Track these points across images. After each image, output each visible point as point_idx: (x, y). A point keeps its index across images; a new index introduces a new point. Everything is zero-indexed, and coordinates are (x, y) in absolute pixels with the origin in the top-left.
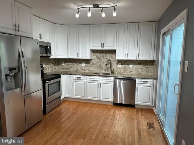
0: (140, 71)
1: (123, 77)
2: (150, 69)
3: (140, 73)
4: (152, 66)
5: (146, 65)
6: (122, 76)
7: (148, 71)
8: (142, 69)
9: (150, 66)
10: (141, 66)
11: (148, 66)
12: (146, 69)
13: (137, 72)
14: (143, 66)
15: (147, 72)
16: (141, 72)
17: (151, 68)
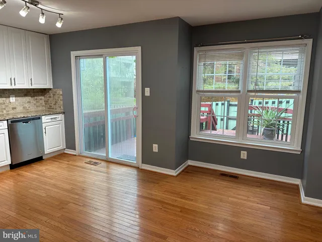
0: (27, 105)
1: (24, 117)
2: (41, 102)
3: (28, 110)
4: (43, 98)
5: (34, 96)
6: (22, 116)
7: (38, 104)
8: (29, 102)
9: (40, 97)
10: (28, 99)
11: (38, 98)
12: (35, 102)
13: (24, 107)
14: (30, 98)
15: (37, 107)
16: (29, 107)
17: (41, 99)
